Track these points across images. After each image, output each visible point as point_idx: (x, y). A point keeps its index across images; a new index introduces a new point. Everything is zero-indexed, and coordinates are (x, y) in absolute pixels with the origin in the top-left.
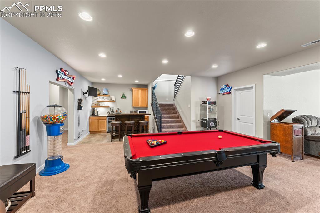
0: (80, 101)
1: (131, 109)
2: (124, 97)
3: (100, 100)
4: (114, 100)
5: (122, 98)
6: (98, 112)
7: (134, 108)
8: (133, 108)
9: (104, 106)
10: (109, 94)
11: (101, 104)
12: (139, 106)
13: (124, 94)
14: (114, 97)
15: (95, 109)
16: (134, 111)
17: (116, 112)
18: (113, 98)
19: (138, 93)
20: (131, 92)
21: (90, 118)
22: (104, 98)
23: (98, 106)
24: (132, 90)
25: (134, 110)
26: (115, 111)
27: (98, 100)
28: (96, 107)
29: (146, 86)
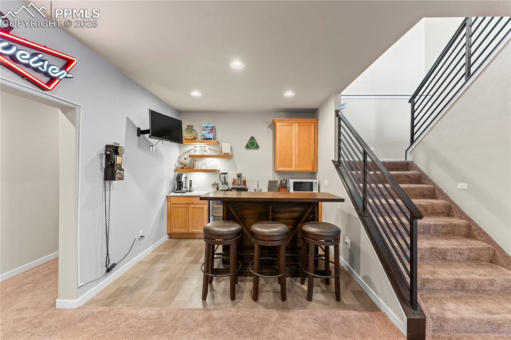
1: (271, 176)
2: (252, 144)
3: (197, 153)
4: (228, 154)
5: (247, 147)
6: (191, 185)
7: (279, 173)
8: (275, 173)
9: (204, 168)
10: (218, 138)
11: (199, 164)
12: (293, 169)
13: (252, 138)
14: (229, 145)
15: (184, 176)
16: (279, 182)
17: (233, 183)
18: (226, 149)
19: (290, 131)
20: (271, 132)
21: (169, 198)
22: (206, 149)
23: (191, 168)
24: (273, 126)
25: (278, 178)
26: (230, 181)
27: (192, 153)
28: (186, 172)
29: (311, 114)
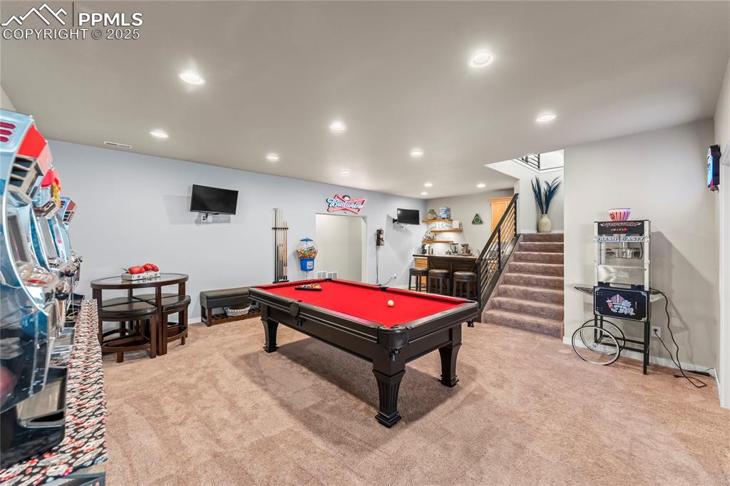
0: (379, 232)
